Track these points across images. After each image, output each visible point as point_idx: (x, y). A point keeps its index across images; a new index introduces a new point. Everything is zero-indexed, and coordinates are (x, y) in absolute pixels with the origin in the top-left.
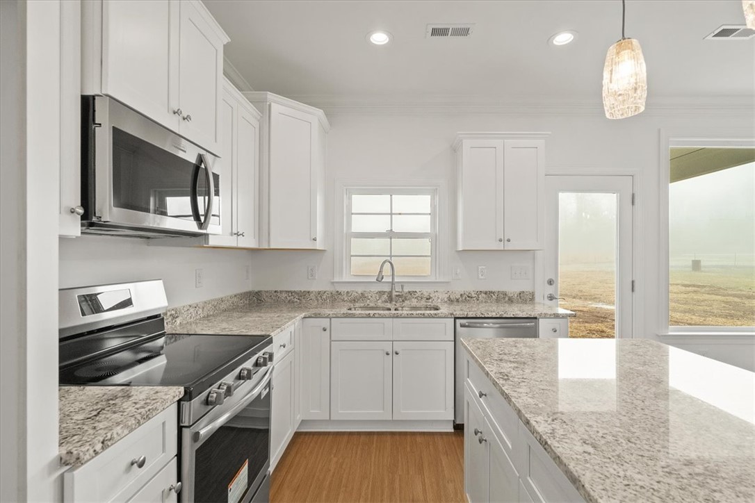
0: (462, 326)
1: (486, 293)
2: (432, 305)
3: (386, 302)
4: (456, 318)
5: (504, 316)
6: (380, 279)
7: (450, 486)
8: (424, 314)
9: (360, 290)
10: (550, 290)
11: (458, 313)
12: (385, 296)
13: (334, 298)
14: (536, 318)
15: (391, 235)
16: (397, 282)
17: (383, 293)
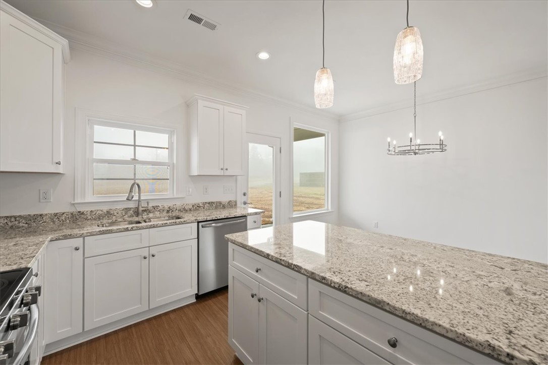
0: (202, 227)
1: (209, 203)
2: (174, 215)
3: (132, 216)
4: (198, 222)
5: (229, 217)
6: (130, 198)
7: (209, 340)
8: (176, 222)
9: (105, 208)
10: (244, 199)
11: (200, 218)
12: (131, 212)
13: (77, 218)
14: (245, 216)
15: (135, 162)
16: (143, 200)
17: (129, 209)
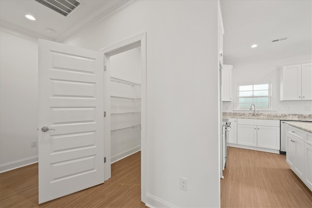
0: (283, 123)
1: (293, 114)
3: (252, 116)
4: (280, 120)
5: (301, 120)
6: (251, 109)
9: (243, 112)
13: (235, 114)
15: (253, 97)
16: (256, 111)
17: (251, 113)
